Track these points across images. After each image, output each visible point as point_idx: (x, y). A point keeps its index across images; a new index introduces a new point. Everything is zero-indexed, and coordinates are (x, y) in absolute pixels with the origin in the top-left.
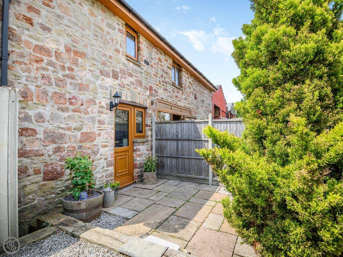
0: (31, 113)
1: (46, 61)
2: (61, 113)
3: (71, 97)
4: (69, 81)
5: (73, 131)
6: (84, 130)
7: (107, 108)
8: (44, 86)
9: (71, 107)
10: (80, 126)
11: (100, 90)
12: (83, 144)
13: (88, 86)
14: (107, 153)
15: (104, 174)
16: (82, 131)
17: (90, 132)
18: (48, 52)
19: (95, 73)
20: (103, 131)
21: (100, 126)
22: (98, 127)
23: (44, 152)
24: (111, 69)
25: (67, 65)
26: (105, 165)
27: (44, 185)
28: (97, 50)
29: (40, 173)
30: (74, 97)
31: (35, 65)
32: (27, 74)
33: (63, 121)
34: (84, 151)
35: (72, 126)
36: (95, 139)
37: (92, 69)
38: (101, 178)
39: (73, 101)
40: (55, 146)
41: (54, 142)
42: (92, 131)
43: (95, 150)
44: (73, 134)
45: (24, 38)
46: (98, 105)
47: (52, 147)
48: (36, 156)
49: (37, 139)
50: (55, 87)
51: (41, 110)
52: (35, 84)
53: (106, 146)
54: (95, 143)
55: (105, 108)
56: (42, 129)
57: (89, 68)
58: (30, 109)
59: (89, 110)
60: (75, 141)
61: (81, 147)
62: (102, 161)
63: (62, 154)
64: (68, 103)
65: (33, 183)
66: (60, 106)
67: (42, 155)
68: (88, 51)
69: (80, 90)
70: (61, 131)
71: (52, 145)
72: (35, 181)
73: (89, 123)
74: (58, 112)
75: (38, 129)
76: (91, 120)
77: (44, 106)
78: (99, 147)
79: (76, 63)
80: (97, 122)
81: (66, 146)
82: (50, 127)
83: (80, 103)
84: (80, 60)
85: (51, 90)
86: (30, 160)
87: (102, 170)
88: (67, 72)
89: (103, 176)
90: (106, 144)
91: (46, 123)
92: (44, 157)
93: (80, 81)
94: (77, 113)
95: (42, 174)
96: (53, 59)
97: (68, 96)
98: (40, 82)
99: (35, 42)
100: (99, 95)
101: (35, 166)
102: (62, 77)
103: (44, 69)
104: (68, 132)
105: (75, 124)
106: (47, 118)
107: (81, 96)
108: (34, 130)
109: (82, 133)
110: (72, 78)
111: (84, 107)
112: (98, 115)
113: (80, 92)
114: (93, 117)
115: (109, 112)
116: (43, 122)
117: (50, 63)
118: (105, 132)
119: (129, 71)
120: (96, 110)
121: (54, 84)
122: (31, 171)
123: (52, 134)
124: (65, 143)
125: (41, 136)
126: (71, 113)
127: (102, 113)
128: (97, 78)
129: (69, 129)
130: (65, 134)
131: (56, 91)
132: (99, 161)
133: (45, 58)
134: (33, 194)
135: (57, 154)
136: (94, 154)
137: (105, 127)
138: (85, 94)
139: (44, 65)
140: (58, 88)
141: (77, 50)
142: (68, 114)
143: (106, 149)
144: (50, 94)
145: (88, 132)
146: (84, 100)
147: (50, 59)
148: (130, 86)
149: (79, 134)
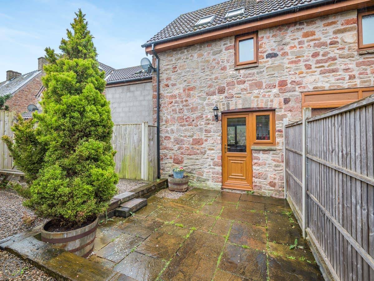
0: (169, 129)
1: (174, 102)
2: (181, 128)
3: (187, 117)
4: (185, 108)
5: (188, 137)
6: (195, 137)
7: (213, 120)
8: (174, 115)
9: (186, 123)
10: (192, 134)
11: (206, 108)
12: (194, 146)
13: (197, 108)
14: (214, 155)
15: (210, 170)
16: (193, 138)
17: (198, 139)
18: (175, 97)
19: (202, 97)
20: (210, 138)
21: (207, 134)
22: (205, 135)
23: (174, 148)
24: (217, 87)
25: (184, 100)
26: (211, 164)
27: (174, 165)
28: (204, 79)
29: (172, 159)
30: (188, 117)
31: (170, 105)
32: (167, 111)
33: (183, 132)
34: (195, 150)
35: (187, 134)
36: (203, 143)
37: (200, 94)
38: (207, 172)
39: (188, 119)
40: (178, 146)
41: (178, 143)
42: (200, 137)
43: (202, 151)
44: (188, 139)
45: (165, 95)
46: (205, 119)
47: (177, 146)
48: (170, 150)
49: (171, 142)
50: (179, 114)
51: (172, 127)
52: (170, 115)
53: (212, 149)
54: (202, 146)
55: (211, 120)
56: (173, 137)
57: (198, 95)
58: (169, 127)
59: (198, 123)
60: (189, 144)
61: (192, 148)
62: (209, 160)
63: (182, 151)
64: (185, 121)
65: (169, 163)
66: (181, 124)
67: (173, 150)
68: (198, 84)
69: (192, 111)
70: (182, 138)
71: (177, 145)
72: (170, 162)
73: (198, 132)
74: (180, 127)
75: (171, 137)
76: (199, 130)
77: (174, 125)
78: (206, 149)
79: (189, 96)
80: (204, 131)
81: (184, 146)
82: (176, 136)
83: (191, 120)
84: (192, 92)
85: (176, 116)
86: (168, 151)
87: (209, 167)
88: (184, 103)
89: (209, 172)
90: (212, 147)
91: (175, 134)
92: (173, 151)
93: (191, 106)
94: (191, 127)
95: (173, 159)
96: (178, 99)
97: (185, 117)
98: (172, 113)
99: (169, 94)
100: (206, 111)
101: (170, 155)
102: (182, 107)
103: (173, 106)
104: (185, 138)
105: (189, 133)
106: (175, 131)
107: (192, 115)
108: (169, 137)
109: (193, 139)
110: (187, 106)
111: (195, 122)
112: (205, 126)
113: (192, 113)
114: (201, 128)
115: (215, 122)
116: (173, 133)
117: (176, 102)
118: (211, 138)
119: (239, 79)
120: (203, 123)
121: (178, 112)
122: (168, 157)
123: (177, 139)
124: (184, 144)
125: (172, 140)
126: (187, 127)
127: (208, 124)
128: (204, 99)
129: (185, 136)
130: (183, 139)
131: (179, 116)
132: (206, 160)
133: (174, 100)
134: (169, 168)
135: (180, 150)
136: (202, 154)
137: (211, 135)
138: (195, 113)
139: (173, 104)
140: (180, 114)
141: (190, 87)
142: (185, 128)
143: (212, 152)
144: (176, 118)
145: (197, 138)
146: (195, 117)
147: (176, 99)
148: (240, 93)
149: (191, 139)
